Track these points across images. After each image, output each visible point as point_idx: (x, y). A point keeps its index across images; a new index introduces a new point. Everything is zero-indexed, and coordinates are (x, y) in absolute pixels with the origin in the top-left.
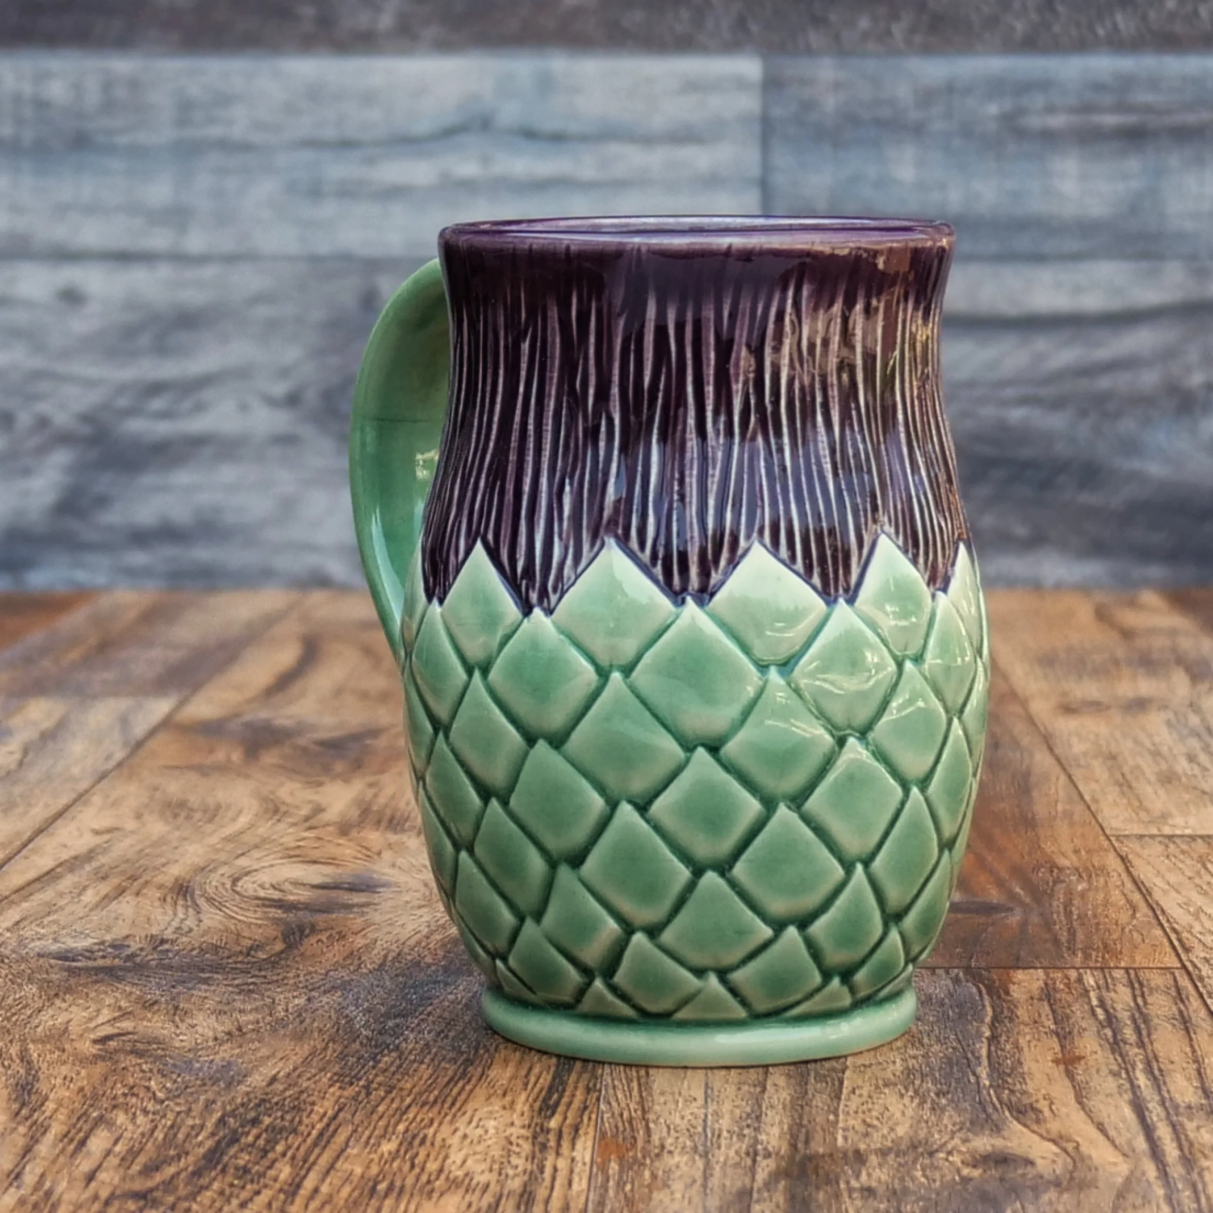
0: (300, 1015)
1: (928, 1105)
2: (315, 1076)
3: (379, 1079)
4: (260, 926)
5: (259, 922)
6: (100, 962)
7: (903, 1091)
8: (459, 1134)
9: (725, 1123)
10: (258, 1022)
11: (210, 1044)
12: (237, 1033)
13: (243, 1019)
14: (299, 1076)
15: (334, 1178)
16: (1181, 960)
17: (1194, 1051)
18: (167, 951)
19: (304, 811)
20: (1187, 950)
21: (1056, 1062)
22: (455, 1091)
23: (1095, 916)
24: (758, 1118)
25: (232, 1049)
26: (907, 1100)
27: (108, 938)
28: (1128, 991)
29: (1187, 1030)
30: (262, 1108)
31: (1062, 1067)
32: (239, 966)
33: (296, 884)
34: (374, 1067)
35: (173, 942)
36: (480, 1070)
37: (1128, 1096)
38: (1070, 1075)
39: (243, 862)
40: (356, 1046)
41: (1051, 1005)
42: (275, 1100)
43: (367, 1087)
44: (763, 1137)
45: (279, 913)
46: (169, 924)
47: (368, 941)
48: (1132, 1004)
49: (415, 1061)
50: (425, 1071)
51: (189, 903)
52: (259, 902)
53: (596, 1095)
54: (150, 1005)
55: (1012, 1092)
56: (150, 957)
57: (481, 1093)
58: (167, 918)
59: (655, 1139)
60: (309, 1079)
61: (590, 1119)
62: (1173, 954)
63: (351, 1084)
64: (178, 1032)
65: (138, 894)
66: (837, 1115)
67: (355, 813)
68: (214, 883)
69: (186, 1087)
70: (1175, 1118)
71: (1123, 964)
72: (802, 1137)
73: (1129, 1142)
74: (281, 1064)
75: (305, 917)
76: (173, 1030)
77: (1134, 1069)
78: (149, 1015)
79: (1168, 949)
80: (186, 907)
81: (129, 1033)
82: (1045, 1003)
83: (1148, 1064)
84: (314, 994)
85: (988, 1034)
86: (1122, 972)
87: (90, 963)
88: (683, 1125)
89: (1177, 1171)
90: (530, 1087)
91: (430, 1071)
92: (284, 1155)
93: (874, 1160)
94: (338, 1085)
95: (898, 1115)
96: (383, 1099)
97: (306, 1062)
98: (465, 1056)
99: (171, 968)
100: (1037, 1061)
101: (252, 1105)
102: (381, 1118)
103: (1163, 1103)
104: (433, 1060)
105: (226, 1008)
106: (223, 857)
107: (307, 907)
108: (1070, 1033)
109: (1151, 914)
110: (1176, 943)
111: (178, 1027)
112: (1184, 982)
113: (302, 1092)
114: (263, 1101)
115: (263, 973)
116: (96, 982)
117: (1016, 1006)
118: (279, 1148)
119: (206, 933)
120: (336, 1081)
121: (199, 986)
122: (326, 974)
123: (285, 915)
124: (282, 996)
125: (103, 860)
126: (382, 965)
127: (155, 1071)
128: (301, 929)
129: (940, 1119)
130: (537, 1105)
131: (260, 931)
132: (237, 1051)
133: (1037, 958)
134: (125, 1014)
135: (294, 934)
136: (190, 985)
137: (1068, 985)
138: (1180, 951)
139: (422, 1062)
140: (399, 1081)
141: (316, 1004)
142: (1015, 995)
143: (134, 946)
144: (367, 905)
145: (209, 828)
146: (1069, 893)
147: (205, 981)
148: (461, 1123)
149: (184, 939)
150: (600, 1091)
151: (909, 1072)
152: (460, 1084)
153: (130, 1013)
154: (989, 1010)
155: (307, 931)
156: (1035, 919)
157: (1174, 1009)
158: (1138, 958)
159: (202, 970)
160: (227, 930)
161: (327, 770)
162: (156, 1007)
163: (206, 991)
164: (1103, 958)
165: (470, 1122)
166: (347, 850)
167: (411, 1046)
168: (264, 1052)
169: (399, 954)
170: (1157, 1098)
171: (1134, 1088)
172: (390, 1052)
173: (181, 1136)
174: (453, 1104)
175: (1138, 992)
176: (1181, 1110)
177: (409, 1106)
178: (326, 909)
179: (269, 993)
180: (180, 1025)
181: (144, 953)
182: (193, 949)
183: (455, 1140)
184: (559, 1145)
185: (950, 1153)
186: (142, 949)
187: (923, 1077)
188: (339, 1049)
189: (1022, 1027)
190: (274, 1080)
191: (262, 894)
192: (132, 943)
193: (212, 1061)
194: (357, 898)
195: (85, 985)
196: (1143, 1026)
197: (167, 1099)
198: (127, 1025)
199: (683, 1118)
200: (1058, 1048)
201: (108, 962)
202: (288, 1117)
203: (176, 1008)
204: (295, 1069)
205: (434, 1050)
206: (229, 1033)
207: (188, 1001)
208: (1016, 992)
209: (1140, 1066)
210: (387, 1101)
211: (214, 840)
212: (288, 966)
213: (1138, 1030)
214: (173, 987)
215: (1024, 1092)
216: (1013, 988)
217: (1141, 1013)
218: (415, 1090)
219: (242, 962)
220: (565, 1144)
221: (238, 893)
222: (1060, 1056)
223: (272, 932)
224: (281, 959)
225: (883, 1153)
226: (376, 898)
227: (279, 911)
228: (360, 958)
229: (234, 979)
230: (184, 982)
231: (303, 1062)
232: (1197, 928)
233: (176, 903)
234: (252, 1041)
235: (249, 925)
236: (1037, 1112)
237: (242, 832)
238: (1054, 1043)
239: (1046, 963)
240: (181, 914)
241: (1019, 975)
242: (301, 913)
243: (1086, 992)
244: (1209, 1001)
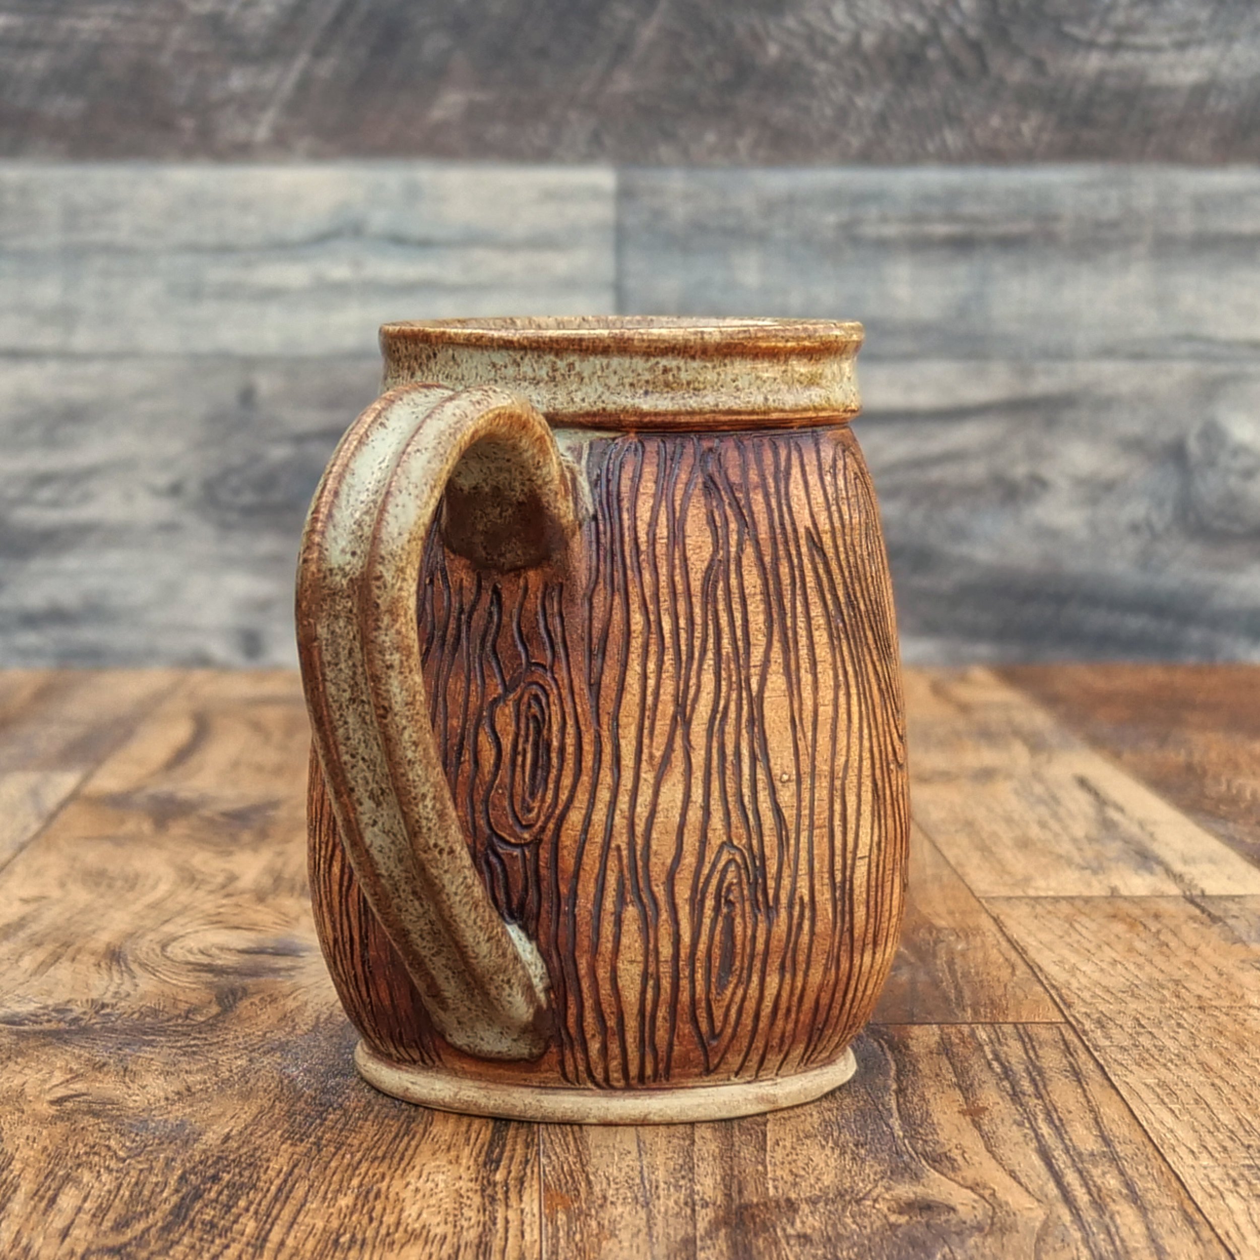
0: (244, 1075)
1: (848, 1157)
2: (267, 1133)
3: (327, 1136)
4: (194, 990)
5: (194, 986)
6: (47, 1026)
7: (824, 1143)
8: (412, 1187)
9: (661, 1175)
10: (205, 1082)
11: (163, 1103)
12: (186, 1093)
13: (190, 1079)
14: (251, 1134)
15: (298, 1231)
16: (1064, 1016)
17: (1088, 1101)
18: (109, 1015)
19: (220, 879)
20: (1069, 1006)
21: (963, 1113)
22: (403, 1145)
23: (977, 974)
24: (691, 1170)
25: (184, 1108)
26: (828, 1151)
27: (50, 1002)
28: (1019, 1045)
29: (1079, 1081)
30: (220, 1165)
31: (968, 1118)
32: (180, 1028)
33: (222, 949)
34: (321, 1125)
35: (113, 1006)
36: (422, 1126)
37: (1034, 1144)
38: (977, 1126)
39: (169, 928)
40: (301, 1105)
41: (949, 1059)
42: (232, 1157)
43: (317, 1144)
44: (697, 1188)
45: (208, 977)
46: (107, 988)
47: (299, 1004)
48: (1025, 1057)
49: (359, 1118)
50: (370, 1129)
51: (124, 968)
52: (190, 967)
53: (535, 1148)
54: (101, 1067)
55: (926, 1142)
56: (93, 1021)
57: (425, 1148)
58: (105, 983)
59: (597, 1189)
60: (261, 1136)
61: (533, 1172)
62: (1056, 1009)
63: (302, 1141)
64: (130, 1092)
65: (73, 960)
66: (765, 1167)
67: (267, 881)
68: (144, 949)
69: (146, 1146)
70: (1080, 1165)
71: (1010, 1019)
72: (735, 1188)
73: (1041, 1188)
74: (232, 1123)
75: (236, 981)
76: (125, 1090)
77: (1036, 1119)
78: (100, 1077)
79: (1050, 1004)
80: (122, 972)
81: (83, 1094)
82: (944, 1057)
83: (1048, 1114)
84: (254, 1055)
85: (894, 1087)
86: (1011, 1026)
87: (37, 1027)
88: (621, 1177)
89: (1090, 1215)
90: (472, 1141)
91: (375, 1128)
92: (247, 1210)
93: (805, 1208)
94: (289, 1142)
95: (822, 1165)
96: (334, 1154)
97: (256, 1121)
98: (406, 1113)
99: (114, 1030)
100: (945, 1113)
101: (210, 1162)
102: (334, 1173)
103: (1067, 1151)
104: (376, 1117)
105: (173, 1069)
106: (148, 923)
107: (238, 972)
108: (971, 1085)
109: (1029, 971)
110: (1058, 1000)
111: (129, 1088)
112: (1070, 1036)
113: (256, 1149)
114: (220, 1158)
115: (204, 1036)
116: (45, 1045)
117: (918, 1061)
118: (242, 1203)
119: (142, 998)
120: (287, 1139)
121: (144, 1048)
122: (265, 1034)
123: (216, 979)
124: (224, 1058)
125: (34, 928)
126: (316, 1027)
127: (113, 1130)
128: (233, 992)
129: (861, 1169)
130: (481, 1159)
131: (195, 994)
132: (188, 1110)
133: (930, 1014)
134: (77, 1076)
135: (227, 997)
136: (136, 1048)
137: (962, 1040)
138: (1062, 1006)
139: (366, 1120)
140: (347, 1138)
141: (257, 1066)
142: (915, 1049)
143: (77, 1010)
144: (292, 968)
145: (130, 896)
146: (950, 952)
147: (150, 1043)
148: (412, 1177)
149: (123, 1004)
150: (538, 1145)
151: (826, 1123)
152: (406, 1139)
153: (82, 1075)
154: (893, 1064)
155: (240, 994)
156: (922, 977)
157: (1064, 1061)
158: (1024, 1014)
159: (145, 1033)
160: (163, 994)
161: (234, 839)
162: (106, 1069)
163: (151, 1053)
164: (991, 1013)
165: (420, 1177)
166: (263, 915)
167: (353, 1105)
168: (215, 1110)
169: (331, 1015)
170: (1061, 1146)
171: (1038, 1137)
172: (335, 1110)
173: (146, 1193)
174: (402, 1159)
175: (1029, 1046)
176: (1085, 1157)
177: (360, 1162)
178: (255, 972)
179: (212, 1055)
180: (131, 1085)
181: (87, 1017)
182: (133, 1013)
183: (408, 1194)
184: (507, 1198)
185: (875, 1201)
186: (85, 1013)
187: (840, 1129)
188: (286, 1108)
189: (926, 1080)
190: (227, 1138)
191: (191, 958)
192: (74, 1008)
193: (166, 1120)
194: (283, 962)
195: (35, 1049)
196: (1038, 1078)
197: (129, 1157)
198: (80, 1086)
199: (620, 1170)
200: (961, 1099)
201: (53, 1026)
202: (247, 1173)
203: (126, 1070)
204: (246, 1128)
205: (376, 1108)
206: (178, 1093)
207: (136, 1062)
208: (916, 1047)
209: (1041, 1116)
210: (338, 1156)
211: (138, 907)
212: (226, 1028)
213: (1033, 1081)
214: (120, 1049)
215: (937, 1142)
216: (911, 1043)
217: (1035, 1066)
218: (365, 1145)
219: (182, 1026)
220: (513, 1195)
221: (168, 958)
222: (965, 1107)
223: (204, 995)
224: (219, 1021)
225: (813, 1202)
226: (299, 962)
227: (210, 975)
228: (293, 1021)
229: (177, 1041)
230: (129, 1044)
231: (254, 1120)
232: (1075, 985)
233: (110, 969)
234: (202, 1100)
235: (184, 989)
236: (952, 1160)
237: (163, 900)
238: (958, 1095)
239: (939, 1019)
240: (117, 980)
241: (916, 1030)
242: (231, 977)
243: (980, 1046)
244: (1096, 1054)
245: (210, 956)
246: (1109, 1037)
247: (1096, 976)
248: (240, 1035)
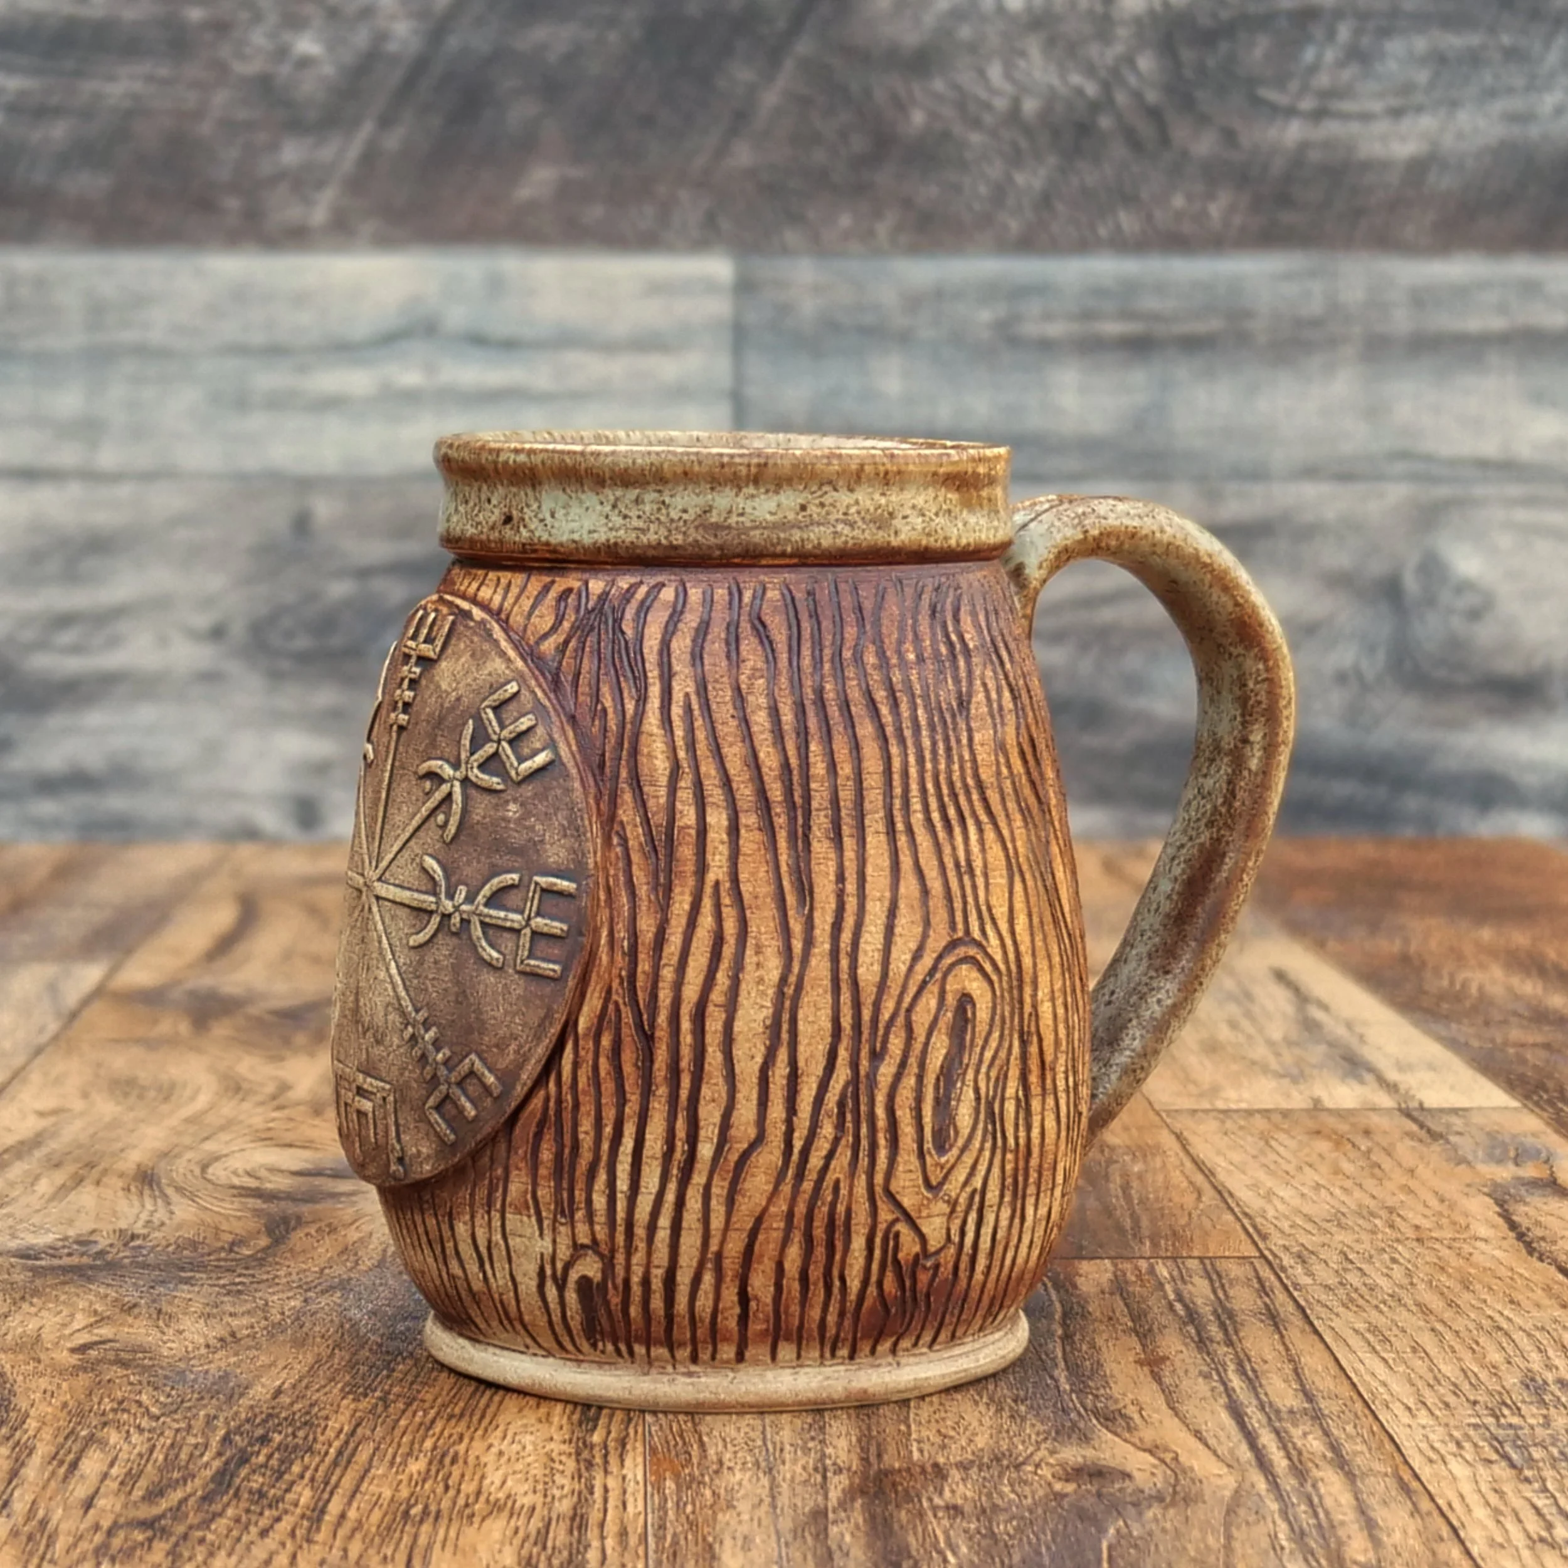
0: (298, 1319)
1: (1006, 1412)
2: (324, 1387)
3: (396, 1389)
4: (239, 1218)
5: (238, 1214)
6: (66, 1261)
7: (977, 1398)
8: (494, 1450)
9: (786, 1435)
10: (252, 1327)
11: (203, 1351)
12: (229, 1339)
13: (235, 1323)
14: (307, 1387)
15: (362, 1502)
16: (1259, 1250)
17: (1287, 1349)
18: (140, 1247)
19: (270, 1089)
20: (1264, 1237)
21: (1139, 1361)
23: (1157, 1199)
24: (822, 1429)
25: (227, 1357)
26: (982, 1408)
27: (71, 1233)
28: (1206, 1282)
29: (1276, 1325)
30: (270, 1425)
31: (1146, 1368)
32: (222, 1264)
33: (273, 1170)
34: (388, 1376)
35: (145, 1237)
37: (1223, 1400)
38: (1157, 1378)
39: (210, 1146)
40: (365, 1353)
41: (1124, 1299)
42: (284, 1414)
43: (384, 1399)
44: (829, 1450)
45: (258, 1203)
46: (138, 1217)
47: (362, 1235)
48: (1213, 1298)
51: (157, 1193)
52: (235, 1192)
54: (129, 1309)
55: (1096, 1396)
56: (121, 1255)
57: (511, 1404)
58: (135, 1211)
59: (712, 1452)
60: (318, 1391)
61: (636, 1430)
62: (1249, 1243)
63: (366, 1395)
64: (165, 1338)
65: (98, 1183)
66: (908, 1425)
68: (181, 1170)
69: (182, 1402)
70: (1277, 1424)
71: (1196, 1253)
72: (873, 1449)
73: (1232, 1451)
74: (284, 1375)
75: (291, 1208)
76: (159, 1335)
77: (1225, 1371)
78: (130, 1320)
79: (1243, 1236)
80: (155, 1198)
81: (110, 1341)
82: (1118, 1298)
83: (1240, 1365)
84: (311, 1294)
85: (1060, 1332)
86: (1196, 1262)
87: (56, 1262)
88: (740, 1438)
89: (1289, 1483)
92: (302, 1476)
93: (955, 1473)
94: (351, 1396)
95: (975, 1423)
96: (404, 1411)
97: (313, 1371)
99: (145, 1266)
100: (1119, 1362)
101: (258, 1421)
102: (404, 1432)
103: (1262, 1407)
105: (214, 1312)
106: (187, 1140)
107: (290, 1197)
108: (1150, 1330)
109: (1218, 1197)
110: (1251, 1230)
111: (163, 1333)
112: (1266, 1273)
113: (312, 1405)
114: (271, 1416)
115: (251, 1272)
116: (64, 1283)
117: (1086, 1301)
118: (296, 1469)
119: (179, 1227)
120: (349, 1393)
121: (181, 1287)
122: (322, 1271)
123: (265, 1206)
124: (275, 1298)
125: (53, 1145)
126: (382, 1261)
127: (145, 1382)
128: (285, 1220)
129: (1021, 1429)
130: (576, 1417)
131: (241, 1224)
132: (233, 1360)
133: (1102, 1247)
134: (102, 1320)
135: (278, 1227)
136: (171, 1286)
137: (1139, 1276)
138: (1256, 1239)
140: (419, 1391)
141: (314, 1307)
142: (1084, 1289)
143: (103, 1243)
144: (355, 1193)
145: (165, 1108)
146: (1126, 1175)
147: (187, 1281)
148: (494, 1437)
149: (157, 1234)
153: (108, 1318)
154: (1058, 1304)
155: (293, 1223)
156: (1092, 1203)
157: (1259, 1302)
158: (1212, 1247)
159: (182, 1269)
160: (203, 1222)
161: (287, 1042)
162: (136, 1311)
163: (189, 1292)
164: (1174, 1247)
165: (504, 1437)
166: (323, 1131)
168: (264, 1359)
170: (1255, 1402)
171: (1229, 1392)
172: (404, 1358)
173: (183, 1456)
174: (482, 1416)
175: (1217, 1285)
176: (1284, 1415)
177: (434, 1421)
178: (311, 1197)
179: (258, 1295)
180: (165, 1330)
181: (114, 1250)
182: (168, 1245)
183: (489, 1458)
184: (606, 1461)
185: (1037, 1466)
186: (111, 1245)
188: (347, 1357)
189: (1096, 1324)
190: (279, 1392)
191: (236, 1181)
192: (98, 1238)
193: (207, 1372)
194: (343, 1186)
195: (54, 1287)
196: (1228, 1322)
197: (163, 1415)
198: (105, 1331)
199: (739, 1430)
200: (1139, 1348)
201: (75, 1260)
202: (301, 1434)
203: (159, 1311)
204: (301, 1381)
206: (222, 1340)
207: (170, 1303)
208: (1085, 1287)
209: (1232, 1367)
210: (408, 1414)
211: (174, 1121)
212: (277, 1263)
213: (1223, 1326)
214: (152, 1288)
215: (1109, 1398)
216: (1080, 1281)
217: (1224, 1308)
219: (225, 1260)
220: (613, 1459)
221: (209, 1181)
222: (1142, 1356)
223: (253, 1222)
224: (268, 1256)
225: (964, 1465)
227: (259, 1201)
228: (356, 1254)
229: (219, 1278)
230: (163, 1282)
231: (309, 1371)
232: (1271, 1215)
233: (142, 1194)
234: (249, 1348)
235: (227, 1217)
236: (1124, 1417)
237: (205, 1112)
238: (1134, 1342)
239: (1113, 1254)
240: (149, 1206)
241: (1085, 1266)
242: (283, 1204)
243: (1161, 1286)
244: (1296, 1294)
245: (257, 1178)
246: (1310, 1274)
247: (1296, 1202)
248: (294, 1272)
